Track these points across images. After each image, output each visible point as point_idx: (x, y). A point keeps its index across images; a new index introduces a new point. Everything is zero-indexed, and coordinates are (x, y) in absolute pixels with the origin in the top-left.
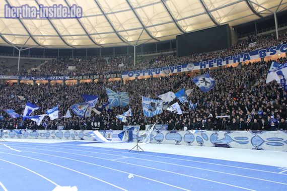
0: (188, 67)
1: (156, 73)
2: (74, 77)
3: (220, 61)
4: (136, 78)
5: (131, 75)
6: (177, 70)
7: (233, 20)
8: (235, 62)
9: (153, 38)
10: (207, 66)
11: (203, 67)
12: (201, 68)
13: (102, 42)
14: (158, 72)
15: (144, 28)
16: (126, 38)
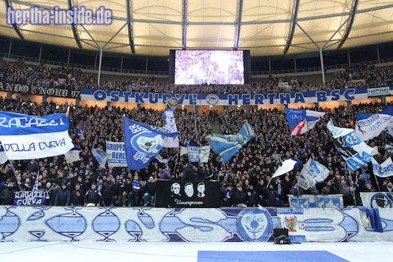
0: (207, 99)
1: (151, 101)
5: (100, 97)
6: (188, 100)
10: (240, 103)
11: (233, 103)
12: (230, 103)
14: (154, 100)
15: (129, 20)
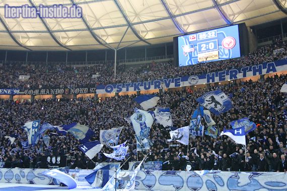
0: (189, 80)
1: (145, 88)
2: (26, 91)
3: (234, 73)
4: (117, 94)
5: (109, 90)
6: (174, 84)
7: (252, 18)
8: (254, 74)
9: (141, 39)
10: (217, 79)
11: (211, 81)
12: (208, 81)
13: (70, 43)
14: (147, 87)
15: (130, 25)
16: (104, 38)
